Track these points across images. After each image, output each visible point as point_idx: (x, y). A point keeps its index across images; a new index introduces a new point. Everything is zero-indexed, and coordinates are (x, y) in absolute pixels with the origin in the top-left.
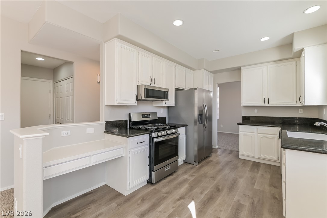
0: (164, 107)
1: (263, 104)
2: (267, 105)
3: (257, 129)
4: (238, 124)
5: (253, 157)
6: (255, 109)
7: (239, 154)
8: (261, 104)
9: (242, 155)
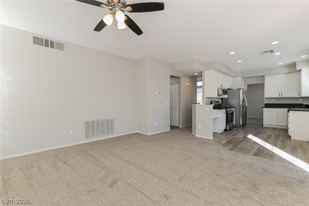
0: (220, 98)
1: (278, 96)
2: (280, 97)
3: (275, 110)
4: (263, 107)
5: (272, 125)
6: (273, 99)
7: (264, 124)
8: (277, 96)
9: (265, 124)
